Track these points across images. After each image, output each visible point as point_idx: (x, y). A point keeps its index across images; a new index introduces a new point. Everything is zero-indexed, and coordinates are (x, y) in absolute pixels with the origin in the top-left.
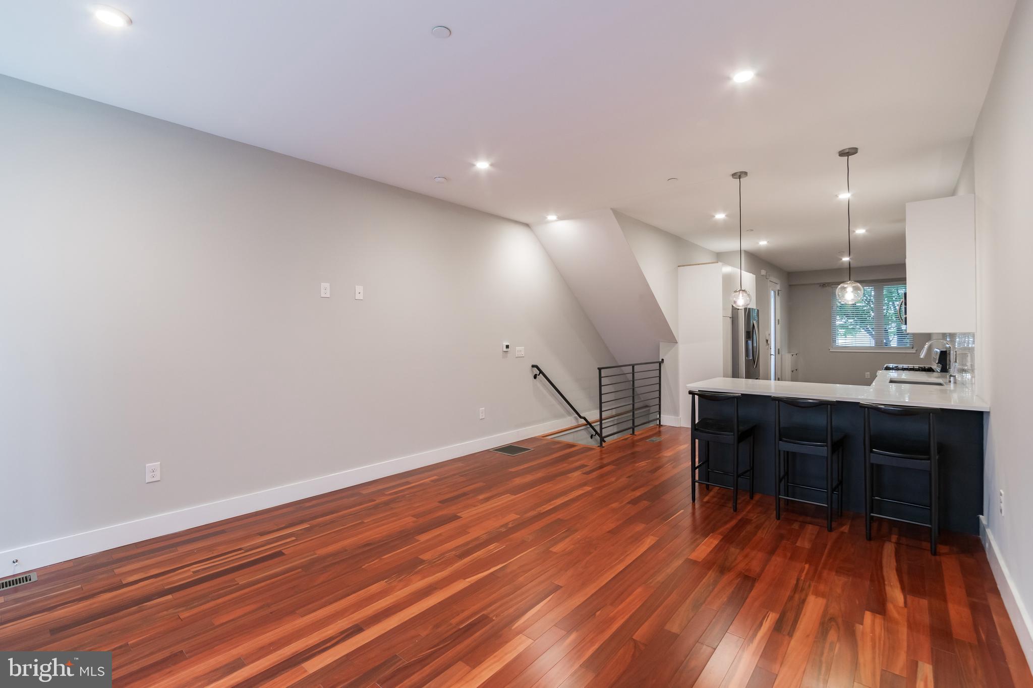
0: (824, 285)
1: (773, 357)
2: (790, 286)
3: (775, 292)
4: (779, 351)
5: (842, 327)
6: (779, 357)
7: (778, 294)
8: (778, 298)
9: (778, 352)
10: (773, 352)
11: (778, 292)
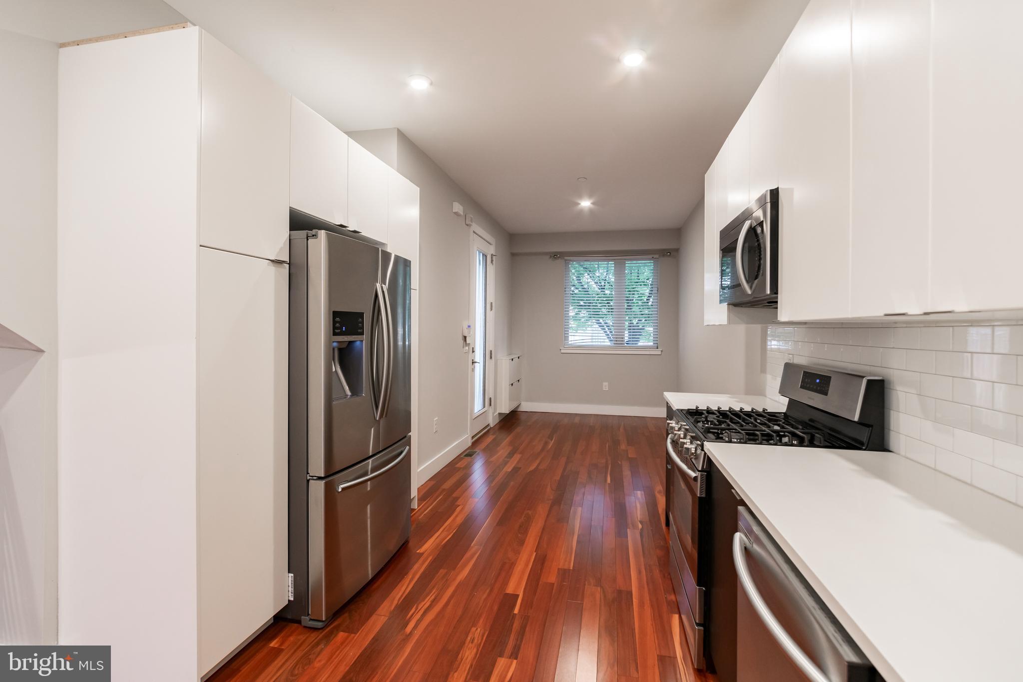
0: (555, 256)
1: (479, 368)
2: (513, 255)
3: (486, 256)
4: (491, 354)
5: (575, 318)
6: (490, 364)
7: (492, 261)
8: (491, 269)
9: (489, 355)
10: (479, 356)
11: (492, 258)
